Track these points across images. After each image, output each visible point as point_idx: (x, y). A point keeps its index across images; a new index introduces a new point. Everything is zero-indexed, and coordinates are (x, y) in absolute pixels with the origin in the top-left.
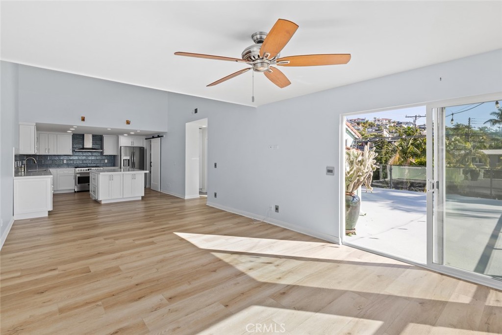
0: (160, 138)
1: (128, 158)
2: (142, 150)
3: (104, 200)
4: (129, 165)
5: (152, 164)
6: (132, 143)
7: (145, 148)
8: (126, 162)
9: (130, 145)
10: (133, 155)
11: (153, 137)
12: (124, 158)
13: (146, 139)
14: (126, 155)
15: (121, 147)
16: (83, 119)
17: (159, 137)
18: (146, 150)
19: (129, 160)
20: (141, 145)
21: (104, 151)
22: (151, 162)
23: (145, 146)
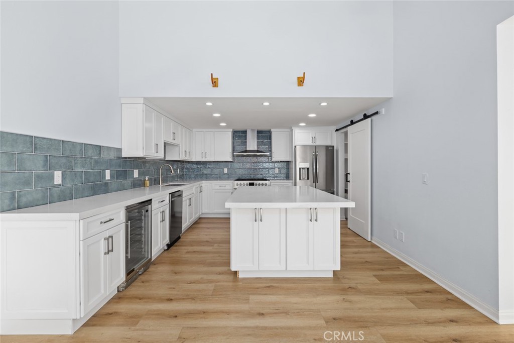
0: (369, 119)
1: (307, 165)
2: (330, 151)
3: (243, 271)
4: (308, 179)
5: (350, 178)
6: (314, 139)
7: (335, 148)
8: (304, 174)
9: (310, 143)
10: (315, 159)
11: (352, 121)
12: (300, 165)
13: (337, 130)
14: (304, 161)
15: (295, 146)
16: (215, 83)
17: (366, 117)
18: (337, 151)
19: (308, 169)
20: (329, 143)
21: (273, 155)
22: (347, 175)
23: (334, 144)
